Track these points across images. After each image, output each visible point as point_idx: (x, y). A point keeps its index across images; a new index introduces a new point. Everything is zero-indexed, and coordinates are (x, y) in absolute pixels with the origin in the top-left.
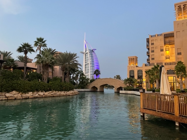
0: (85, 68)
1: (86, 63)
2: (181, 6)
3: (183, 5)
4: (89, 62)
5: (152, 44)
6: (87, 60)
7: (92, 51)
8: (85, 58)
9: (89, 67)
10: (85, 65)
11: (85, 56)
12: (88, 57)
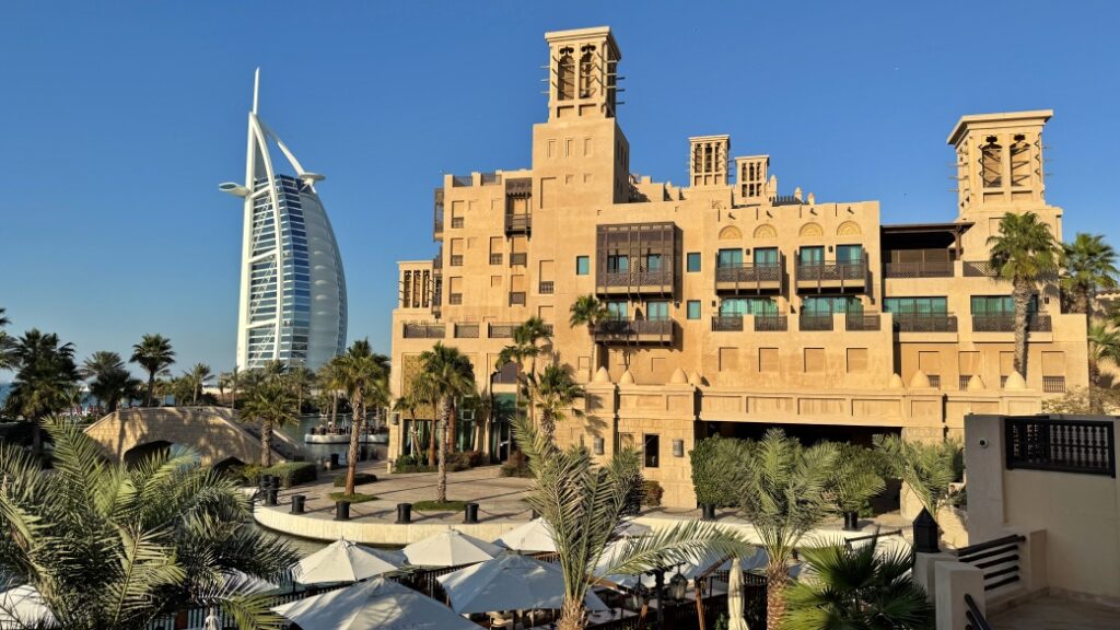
0: (254, 282)
1: (255, 254)
2: (571, 50)
3: (583, 49)
4: (277, 252)
5: (454, 219)
6: (262, 238)
7: (295, 182)
8: (255, 225)
9: (274, 280)
10: (254, 267)
11: (256, 211)
12: (272, 221)
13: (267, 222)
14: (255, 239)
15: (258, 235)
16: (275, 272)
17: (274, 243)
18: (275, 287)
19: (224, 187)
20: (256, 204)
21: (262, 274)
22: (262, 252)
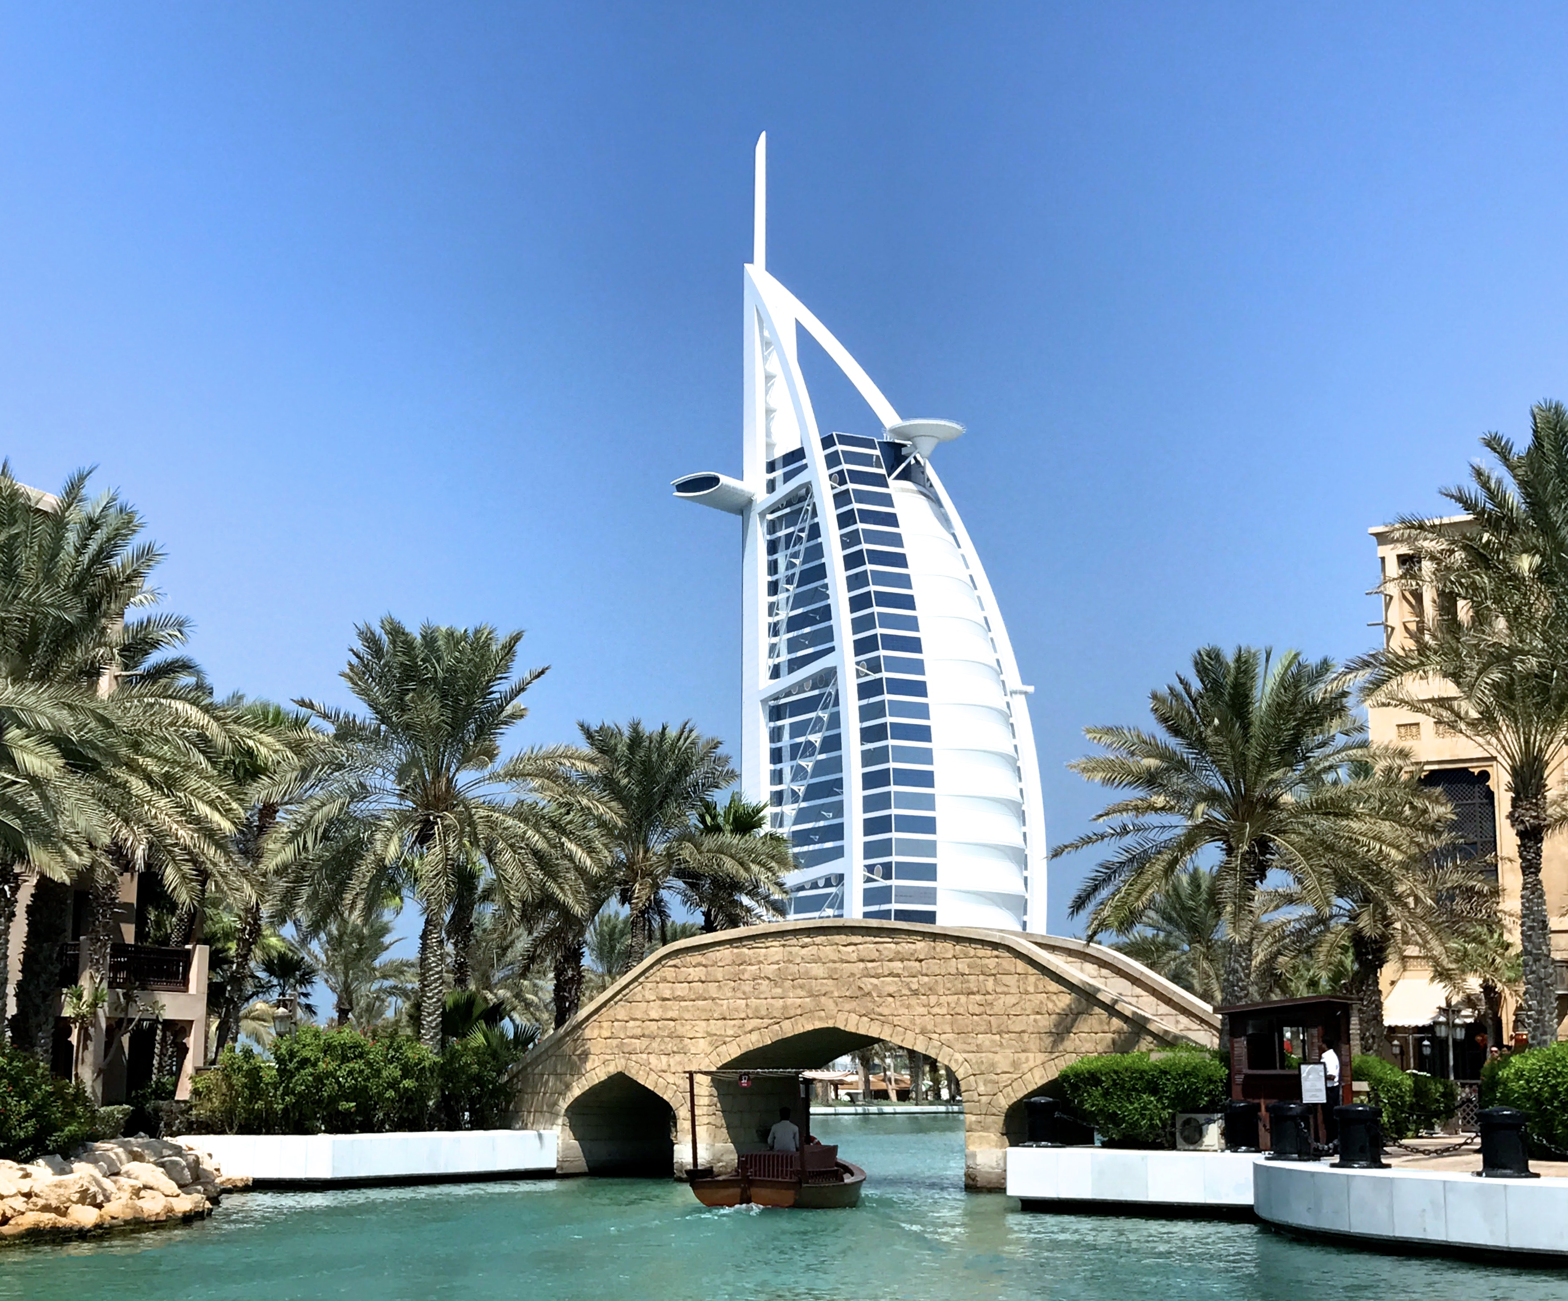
1: (778, 673)
4: (841, 660)
6: (793, 624)
7: (877, 452)
8: (773, 588)
9: (833, 743)
10: (776, 713)
11: (772, 548)
12: (820, 572)
13: (807, 577)
14: (774, 630)
15: (783, 615)
16: (835, 721)
17: (828, 635)
18: (837, 765)
19: (684, 487)
20: (773, 527)
21: (798, 730)
22: (795, 665)
